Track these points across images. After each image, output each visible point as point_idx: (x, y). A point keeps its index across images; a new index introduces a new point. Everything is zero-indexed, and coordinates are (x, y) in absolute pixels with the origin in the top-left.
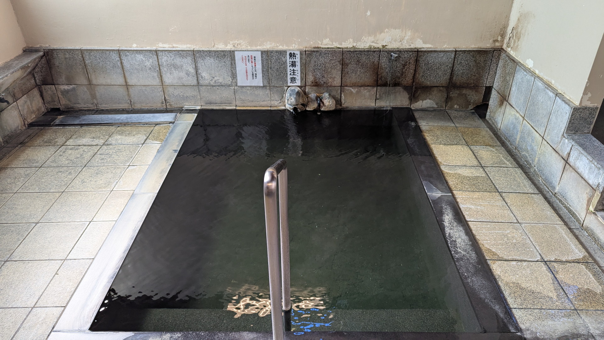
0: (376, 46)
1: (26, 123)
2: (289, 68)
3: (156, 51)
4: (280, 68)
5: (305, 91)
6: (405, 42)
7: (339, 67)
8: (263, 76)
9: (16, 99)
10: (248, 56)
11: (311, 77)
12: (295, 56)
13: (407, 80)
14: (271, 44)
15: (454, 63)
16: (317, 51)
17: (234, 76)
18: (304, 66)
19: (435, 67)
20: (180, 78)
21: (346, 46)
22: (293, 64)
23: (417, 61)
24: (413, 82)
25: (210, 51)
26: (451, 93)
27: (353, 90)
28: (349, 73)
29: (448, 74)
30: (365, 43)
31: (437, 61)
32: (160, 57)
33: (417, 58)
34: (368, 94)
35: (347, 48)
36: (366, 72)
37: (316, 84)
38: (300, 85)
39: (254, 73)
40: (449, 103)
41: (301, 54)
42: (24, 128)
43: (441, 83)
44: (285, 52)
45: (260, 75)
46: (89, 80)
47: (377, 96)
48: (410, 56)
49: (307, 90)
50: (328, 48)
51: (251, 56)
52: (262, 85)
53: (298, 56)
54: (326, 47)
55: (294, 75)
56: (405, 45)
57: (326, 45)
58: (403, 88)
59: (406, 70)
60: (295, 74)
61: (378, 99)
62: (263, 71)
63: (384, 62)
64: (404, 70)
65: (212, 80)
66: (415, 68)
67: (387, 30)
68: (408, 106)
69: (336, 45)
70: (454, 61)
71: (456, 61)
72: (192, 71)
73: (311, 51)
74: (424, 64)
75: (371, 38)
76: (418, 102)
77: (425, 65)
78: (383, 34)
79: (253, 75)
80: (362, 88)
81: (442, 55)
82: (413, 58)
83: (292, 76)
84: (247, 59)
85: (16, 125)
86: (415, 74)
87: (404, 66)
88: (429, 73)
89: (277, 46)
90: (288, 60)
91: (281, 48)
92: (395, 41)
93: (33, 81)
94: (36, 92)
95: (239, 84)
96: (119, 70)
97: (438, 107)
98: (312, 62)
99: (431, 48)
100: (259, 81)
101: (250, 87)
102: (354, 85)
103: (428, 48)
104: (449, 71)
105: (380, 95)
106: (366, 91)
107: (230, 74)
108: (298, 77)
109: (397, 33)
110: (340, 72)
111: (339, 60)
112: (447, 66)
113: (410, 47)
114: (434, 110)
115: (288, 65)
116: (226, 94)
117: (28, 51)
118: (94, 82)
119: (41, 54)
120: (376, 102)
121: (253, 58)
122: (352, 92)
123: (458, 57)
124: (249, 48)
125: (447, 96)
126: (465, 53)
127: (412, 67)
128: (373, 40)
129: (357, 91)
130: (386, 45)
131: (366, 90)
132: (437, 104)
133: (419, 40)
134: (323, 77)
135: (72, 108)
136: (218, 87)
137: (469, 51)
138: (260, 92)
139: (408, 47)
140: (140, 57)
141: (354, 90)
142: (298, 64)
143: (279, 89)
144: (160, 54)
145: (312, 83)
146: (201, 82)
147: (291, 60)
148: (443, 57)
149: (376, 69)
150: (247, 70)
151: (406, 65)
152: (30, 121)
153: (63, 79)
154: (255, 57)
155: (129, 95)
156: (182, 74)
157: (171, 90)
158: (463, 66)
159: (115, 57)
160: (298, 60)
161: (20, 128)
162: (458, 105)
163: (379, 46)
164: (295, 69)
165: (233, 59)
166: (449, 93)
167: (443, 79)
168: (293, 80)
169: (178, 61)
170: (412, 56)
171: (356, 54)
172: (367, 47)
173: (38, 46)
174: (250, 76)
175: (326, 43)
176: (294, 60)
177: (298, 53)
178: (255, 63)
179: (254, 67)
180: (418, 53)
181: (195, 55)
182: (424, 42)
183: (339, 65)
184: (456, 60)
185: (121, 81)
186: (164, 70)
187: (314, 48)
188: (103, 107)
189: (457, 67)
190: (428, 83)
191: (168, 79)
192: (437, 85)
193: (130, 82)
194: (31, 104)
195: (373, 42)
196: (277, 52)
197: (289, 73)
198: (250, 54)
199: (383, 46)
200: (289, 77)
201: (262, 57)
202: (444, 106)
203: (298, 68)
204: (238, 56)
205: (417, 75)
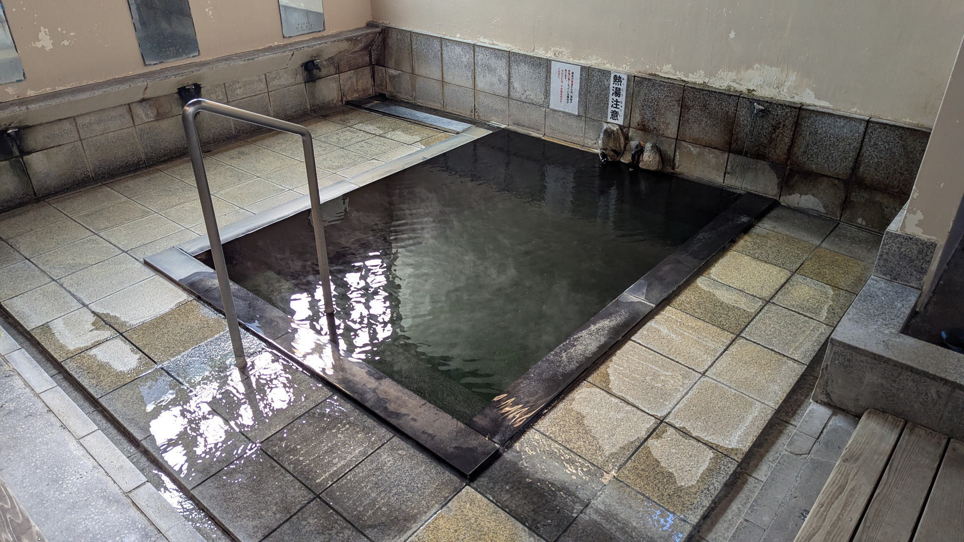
0: (739, 88)
1: (344, 99)
2: (612, 97)
3: (474, 45)
4: (600, 94)
5: (628, 134)
6: (785, 90)
7: (677, 109)
8: (579, 101)
9: (339, 71)
10: (566, 70)
11: (638, 115)
12: (621, 82)
13: (779, 152)
14: (596, 59)
15: (863, 141)
16: (649, 79)
17: (547, 93)
18: (630, 97)
19: (828, 142)
20: (492, 84)
21: (694, 80)
22: (617, 93)
23: (797, 124)
24: (788, 159)
25: (526, 56)
26: (854, 194)
27: (692, 149)
28: (690, 121)
29: (850, 159)
30: (722, 81)
31: (832, 131)
32: (476, 54)
33: (798, 119)
34: (714, 160)
35: (695, 83)
36: (714, 125)
37: (643, 128)
38: (622, 124)
39: (570, 94)
40: (848, 212)
41: (628, 80)
42: (340, 104)
43: (836, 171)
44: (609, 72)
45: (576, 100)
46: (413, 69)
47: (728, 168)
48: (786, 114)
49: (630, 134)
50: (668, 78)
51: (569, 71)
52: (577, 114)
53: (624, 82)
54: (667, 76)
55: (616, 108)
56: (785, 96)
57: (667, 73)
58: (770, 165)
59: (778, 136)
60: (618, 106)
61: (729, 173)
62: (580, 94)
63: (743, 116)
64: (774, 136)
65: (523, 94)
66: (793, 135)
67: (757, 65)
68: (775, 198)
69: (680, 75)
70: (864, 138)
71: (866, 140)
72: (505, 78)
73: (642, 78)
74: (808, 133)
75: (732, 75)
76: (793, 195)
77: (810, 134)
78: (750, 71)
79: (568, 97)
80: (707, 150)
81: (842, 124)
82: (790, 118)
83: (614, 109)
84: (564, 74)
85: (331, 98)
86: (791, 147)
87: (775, 128)
88: (815, 150)
89: (604, 64)
90: (612, 85)
91: (608, 67)
92: (769, 85)
93: (367, 58)
94: (367, 71)
95: (550, 107)
96: (439, 63)
97: (827, 214)
98: (642, 94)
99: (828, 108)
100: (573, 108)
101: (564, 112)
102: (696, 142)
103: (823, 107)
104: (853, 154)
105: (732, 167)
106: (711, 156)
107: (543, 90)
108: (621, 112)
109: (773, 73)
110: (677, 117)
111: (678, 99)
112: (850, 144)
113: (792, 100)
114: (820, 217)
115: (611, 94)
116: (536, 116)
117: (370, 25)
118: (416, 71)
119: (378, 30)
120: (725, 177)
121: (571, 75)
122: (690, 153)
123: (872, 132)
124: (571, 60)
125: (846, 197)
126: (885, 128)
127: (788, 133)
128: (734, 77)
129: (699, 152)
130: (754, 90)
131: (712, 153)
132: (825, 207)
133: (808, 91)
134: (654, 119)
135: (395, 96)
136: (528, 105)
137: (894, 126)
138: (573, 122)
139: (789, 99)
140: (458, 50)
141: (695, 150)
142: (623, 93)
143: (596, 123)
144: (477, 49)
145: (638, 125)
146: (512, 94)
147: (615, 86)
148: (843, 126)
149: (730, 124)
150: (562, 89)
151: (778, 128)
152: (349, 99)
153: (392, 63)
154: (573, 73)
155: (443, 94)
156: (495, 80)
157: (481, 97)
158: (880, 152)
159: (437, 44)
160: (623, 87)
161: (335, 102)
162: (864, 219)
163: (743, 88)
164: (619, 100)
165: (548, 71)
166: (850, 193)
167: (842, 167)
168: (615, 115)
169: (493, 62)
170: (789, 115)
171: (703, 95)
172: (724, 88)
173: (381, 22)
174: (565, 98)
175: (667, 71)
176: (619, 87)
177: (625, 77)
178: (572, 82)
179: (570, 86)
180: (800, 112)
181: (510, 57)
182: (818, 97)
183: (676, 106)
184: (867, 137)
185: (438, 75)
186: (478, 70)
187: (650, 75)
188: (420, 102)
189: (868, 151)
190: (814, 166)
191: (481, 83)
192: (829, 174)
193: (448, 78)
194: (357, 82)
195: (734, 81)
196: (599, 70)
197: (610, 104)
198: (568, 67)
199: (749, 90)
200: (610, 109)
201: (581, 75)
202: (838, 215)
203: (622, 99)
204: (555, 67)
205: (796, 149)
